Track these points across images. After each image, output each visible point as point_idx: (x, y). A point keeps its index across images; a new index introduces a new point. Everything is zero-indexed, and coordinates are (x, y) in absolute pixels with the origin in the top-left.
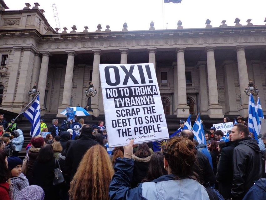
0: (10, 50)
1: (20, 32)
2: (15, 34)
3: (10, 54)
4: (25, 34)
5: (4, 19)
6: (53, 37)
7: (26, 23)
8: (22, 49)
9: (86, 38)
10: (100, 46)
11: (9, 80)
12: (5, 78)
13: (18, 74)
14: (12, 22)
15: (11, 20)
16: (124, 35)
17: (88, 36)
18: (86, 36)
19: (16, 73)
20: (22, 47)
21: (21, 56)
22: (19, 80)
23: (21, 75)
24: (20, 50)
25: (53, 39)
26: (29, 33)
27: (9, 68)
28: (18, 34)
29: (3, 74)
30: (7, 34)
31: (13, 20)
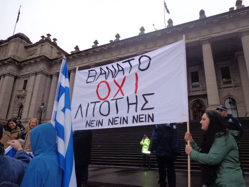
0: (29, 75)
1: (34, 60)
2: (30, 62)
3: (29, 79)
4: (37, 60)
5: (28, 52)
6: (58, 60)
7: (40, 52)
8: (36, 74)
9: (83, 54)
10: (95, 60)
11: (26, 100)
12: (24, 99)
13: (32, 94)
14: (32, 53)
15: (32, 52)
16: (113, 46)
17: (84, 53)
18: (83, 53)
19: (31, 94)
20: (36, 71)
21: (35, 79)
22: (32, 99)
23: (33, 95)
24: (35, 74)
25: (59, 61)
26: (40, 59)
27: (27, 90)
28: (32, 61)
29: (22, 96)
30: (26, 63)
31: (33, 51)
